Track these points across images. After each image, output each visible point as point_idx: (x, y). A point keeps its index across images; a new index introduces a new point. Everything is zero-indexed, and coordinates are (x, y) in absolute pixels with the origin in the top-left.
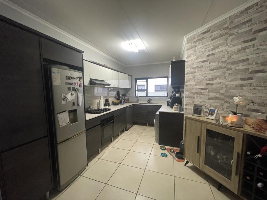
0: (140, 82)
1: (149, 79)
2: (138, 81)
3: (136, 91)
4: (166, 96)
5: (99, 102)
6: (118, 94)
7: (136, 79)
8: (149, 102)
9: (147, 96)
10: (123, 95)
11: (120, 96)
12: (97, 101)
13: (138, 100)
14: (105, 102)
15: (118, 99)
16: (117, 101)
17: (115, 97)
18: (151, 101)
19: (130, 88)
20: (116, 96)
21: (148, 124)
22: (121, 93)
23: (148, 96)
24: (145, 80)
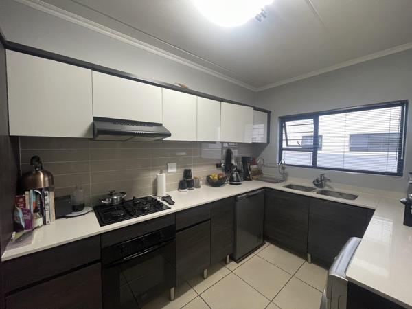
0: (297, 131)
2: (287, 123)
3: (281, 149)
6: (228, 156)
7: (283, 120)
8: (320, 183)
9: (314, 166)
17: (218, 166)
18: (328, 183)
19: (266, 142)
21: (309, 256)
23: (318, 165)
24: (311, 121)
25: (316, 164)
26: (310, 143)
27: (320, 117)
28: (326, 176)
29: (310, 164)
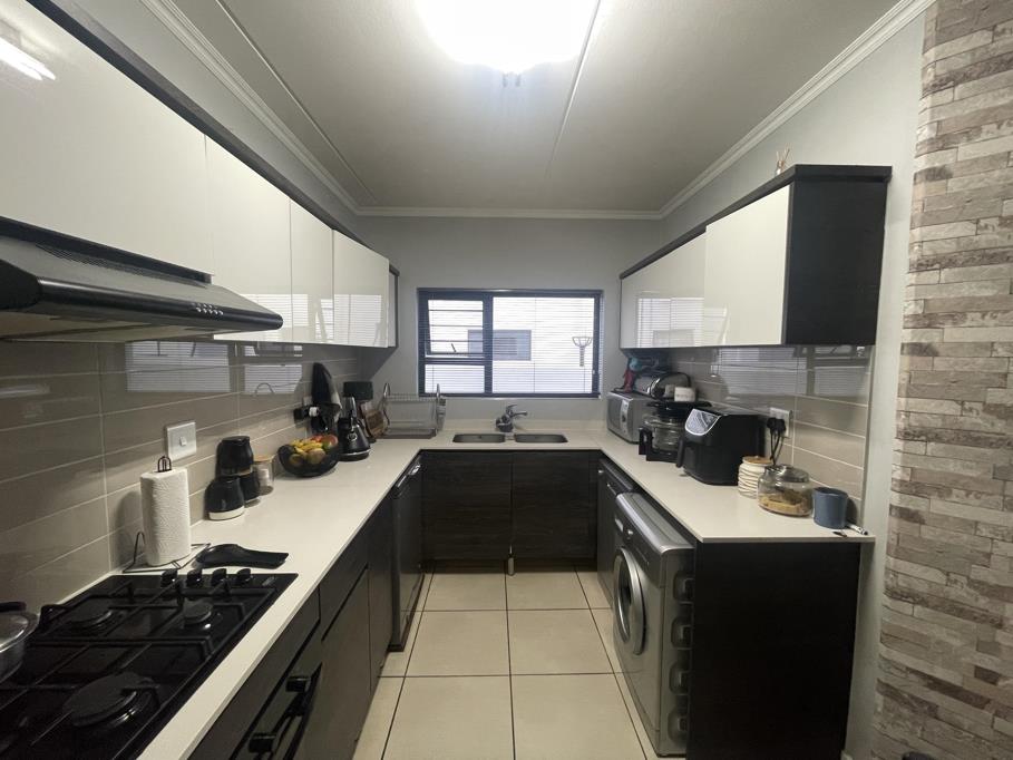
0: (452, 323)
1: (497, 301)
2: (432, 304)
3: (423, 362)
4: (589, 390)
5: (137, 487)
6: (318, 384)
7: (426, 295)
8: (505, 425)
9: (489, 392)
10: (349, 390)
11: (337, 399)
12: (121, 483)
13: (439, 417)
14: (210, 475)
15: (318, 426)
16: (317, 447)
17: (299, 414)
19: (394, 345)
20: (307, 400)
21: (511, 561)
22: (337, 377)
23: (494, 390)
24: (479, 305)
25: (491, 388)
26: (479, 348)
27: (495, 299)
28: (515, 410)
29: (481, 389)
